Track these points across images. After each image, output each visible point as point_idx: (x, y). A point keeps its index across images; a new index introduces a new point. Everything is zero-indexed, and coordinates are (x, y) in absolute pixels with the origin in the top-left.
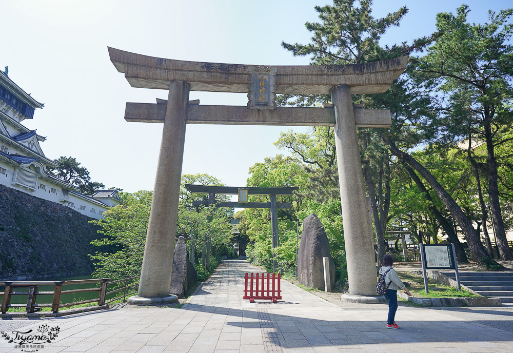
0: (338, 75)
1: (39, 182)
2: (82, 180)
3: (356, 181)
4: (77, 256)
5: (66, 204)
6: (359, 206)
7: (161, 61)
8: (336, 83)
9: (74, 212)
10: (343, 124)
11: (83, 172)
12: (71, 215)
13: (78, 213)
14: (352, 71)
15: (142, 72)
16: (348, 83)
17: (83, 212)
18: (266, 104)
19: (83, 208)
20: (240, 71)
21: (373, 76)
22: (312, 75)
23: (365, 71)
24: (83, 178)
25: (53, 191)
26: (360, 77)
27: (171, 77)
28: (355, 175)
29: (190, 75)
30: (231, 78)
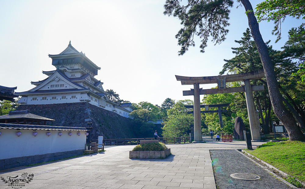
0: (245, 76)
1: (106, 103)
2: (116, 99)
3: (253, 109)
4: (124, 134)
5: (115, 112)
6: (254, 116)
7: (191, 78)
8: (244, 79)
9: (118, 115)
10: (248, 92)
11: (116, 96)
12: (117, 116)
13: (119, 115)
14: (250, 74)
15: (186, 82)
16: (249, 78)
17: (121, 115)
18: (223, 88)
19: (120, 112)
20: (214, 78)
21: (257, 75)
22: (237, 77)
23: (255, 74)
24: (117, 99)
25: (110, 106)
26: (253, 76)
27: (194, 82)
28: (252, 107)
29: (200, 81)
30: (212, 81)
